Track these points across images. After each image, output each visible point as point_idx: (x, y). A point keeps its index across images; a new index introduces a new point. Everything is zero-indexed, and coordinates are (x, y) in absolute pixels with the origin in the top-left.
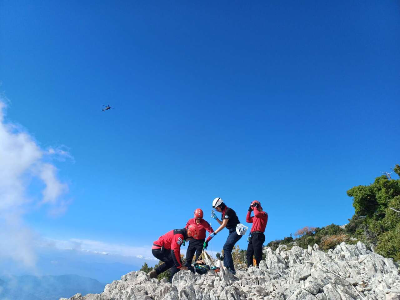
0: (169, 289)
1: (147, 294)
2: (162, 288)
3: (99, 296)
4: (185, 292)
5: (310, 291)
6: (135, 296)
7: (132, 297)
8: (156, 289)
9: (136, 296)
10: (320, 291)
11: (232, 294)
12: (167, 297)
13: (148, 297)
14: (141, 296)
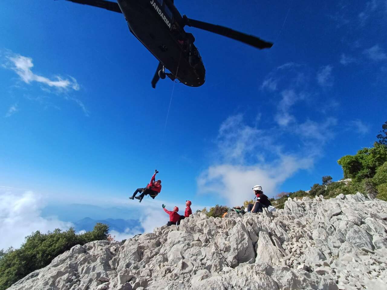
0: (231, 221)
1: (215, 224)
2: (227, 221)
4: (249, 222)
5: (354, 222)
6: (209, 225)
7: (207, 226)
12: (238, 226)
13: (217, 226)
14: (213, 226)
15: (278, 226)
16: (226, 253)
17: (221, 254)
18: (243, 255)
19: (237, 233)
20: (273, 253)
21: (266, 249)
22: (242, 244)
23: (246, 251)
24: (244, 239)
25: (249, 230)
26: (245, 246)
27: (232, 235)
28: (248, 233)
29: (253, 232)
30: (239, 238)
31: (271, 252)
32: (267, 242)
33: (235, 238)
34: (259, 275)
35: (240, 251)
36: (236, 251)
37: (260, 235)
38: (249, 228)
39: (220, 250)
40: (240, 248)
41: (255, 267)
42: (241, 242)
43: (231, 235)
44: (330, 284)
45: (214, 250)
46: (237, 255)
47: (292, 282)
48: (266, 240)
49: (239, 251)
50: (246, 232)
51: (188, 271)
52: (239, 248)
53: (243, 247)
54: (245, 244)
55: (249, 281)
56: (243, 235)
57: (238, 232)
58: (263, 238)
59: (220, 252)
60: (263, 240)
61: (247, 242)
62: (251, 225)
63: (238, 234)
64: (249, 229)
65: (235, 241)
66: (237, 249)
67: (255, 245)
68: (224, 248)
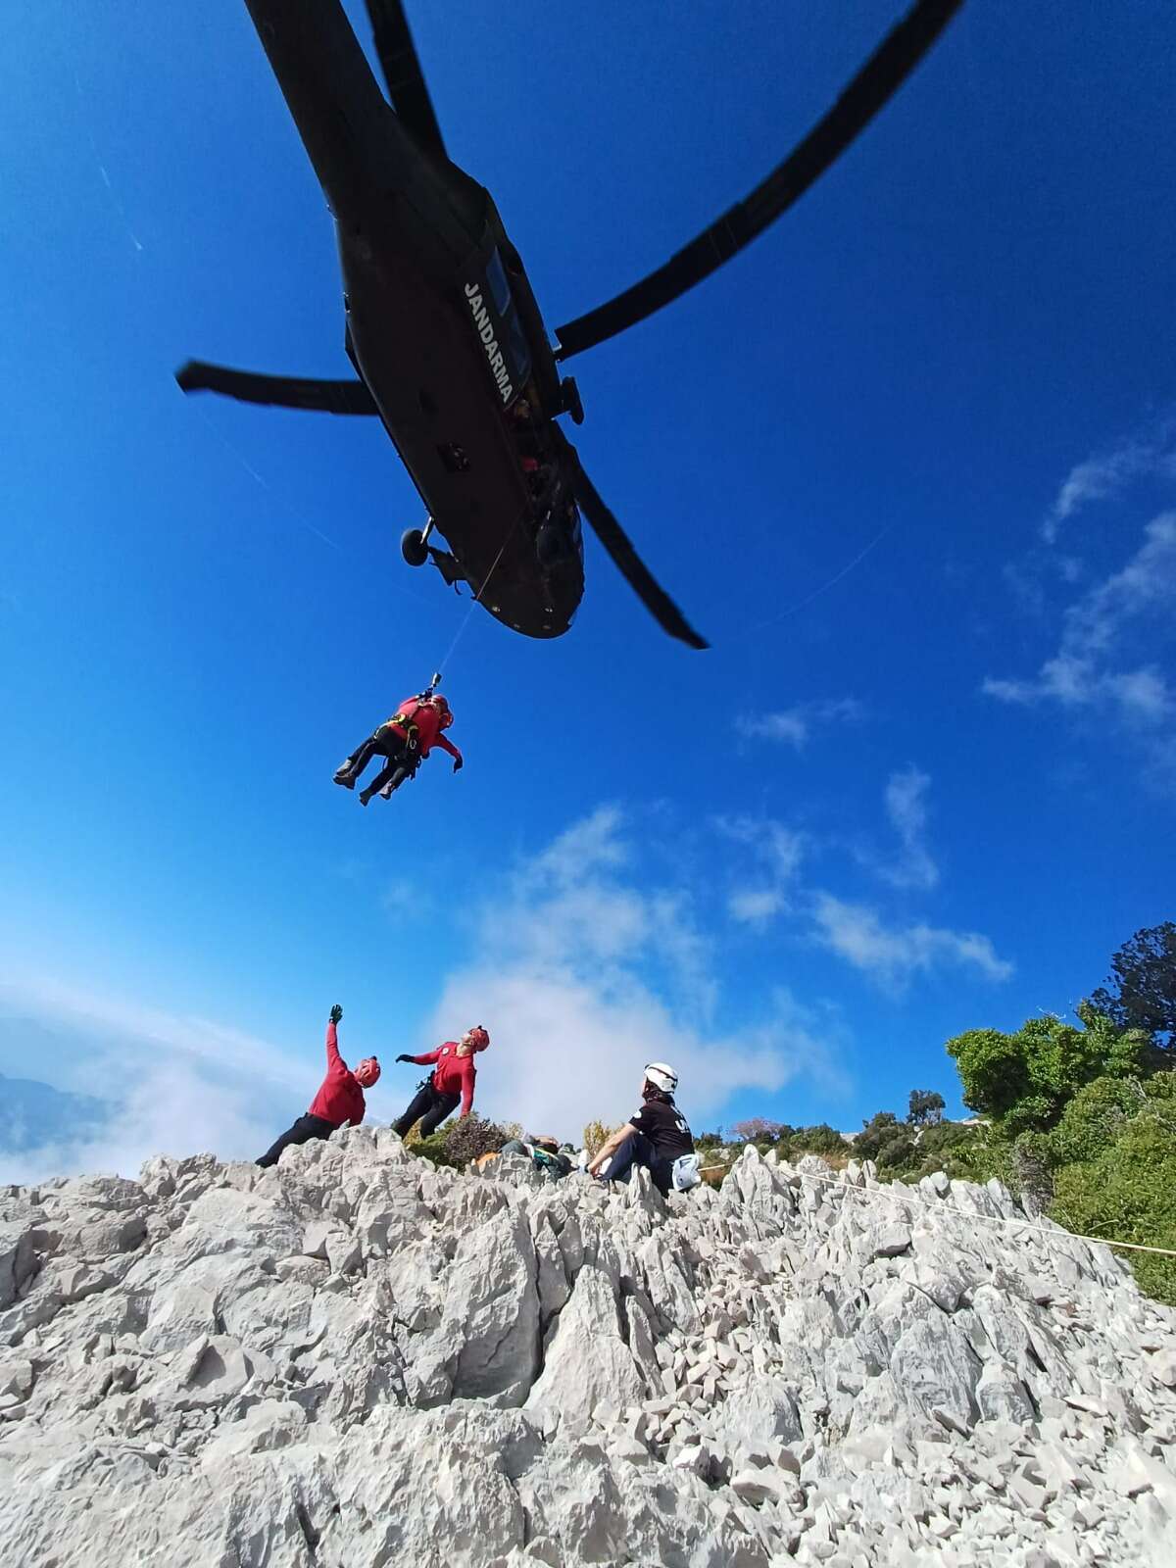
0: (489, 1197)
1: (420, 1195)
2: (471, 1191)
3: (283, 1171)
4: (551, 1216)
5: (935, 1297)
6: (389, 1194)
7: (379, 1198)
8: (447, 1189)
9: (393, 1195)
10: (963, 1304)
11: (674, 1254)
12: (501, 1221)
13: (424, 1207)
14: (406, 1201)
15: (667, 1257)
16: (416, 1336)
17: (395, 1339)
18: (486, 1362)
19: (488, 1256)
20: (607, 1374)
21: (587, 1349)
22: (493, 1308)
23: (500, 1342)
24: (507, 1289)
25: (543, 1253)
26: (502, 1321)
27: (465, 1259)
28: (535, 1264)
29: (555, 1262)
30: (488, 1278)
31: (603, 1369)
32: (600, 1318)
33: (473, 1278)
34: (461, 1468)
35: (478, 1341)
36: (461, 1336)
37: (578, 1281)
38: (545, 1242)
39: (396, 1320)
40: (478, 1327)
41: (466, 1425)
42: (493, 1296)
43: (462, 1260)
44: (741, 1551)
45: (370, 1316)
46: (459, 1355)
47: (590, 1523)
48: (597, 1309)
49: (470, 1338)
50: (527, 1256)
51: (212, 1398)
52: (473, 1324)
53: (495, 1324)
54: (504, 1312)
55: (411, 1488)
56: (508, 1269)
57: (493, 1252)
58: (586, 1296)
59: (393, 1327)
60: (587, 1308)
61: (516, 1305)
62: (557, 1232)
63: (491, 1260)
64: (545, 1244)
65: (469, 1288)
66: (466, 1328)
67: (546, 1325)
68: (413, 1314)
